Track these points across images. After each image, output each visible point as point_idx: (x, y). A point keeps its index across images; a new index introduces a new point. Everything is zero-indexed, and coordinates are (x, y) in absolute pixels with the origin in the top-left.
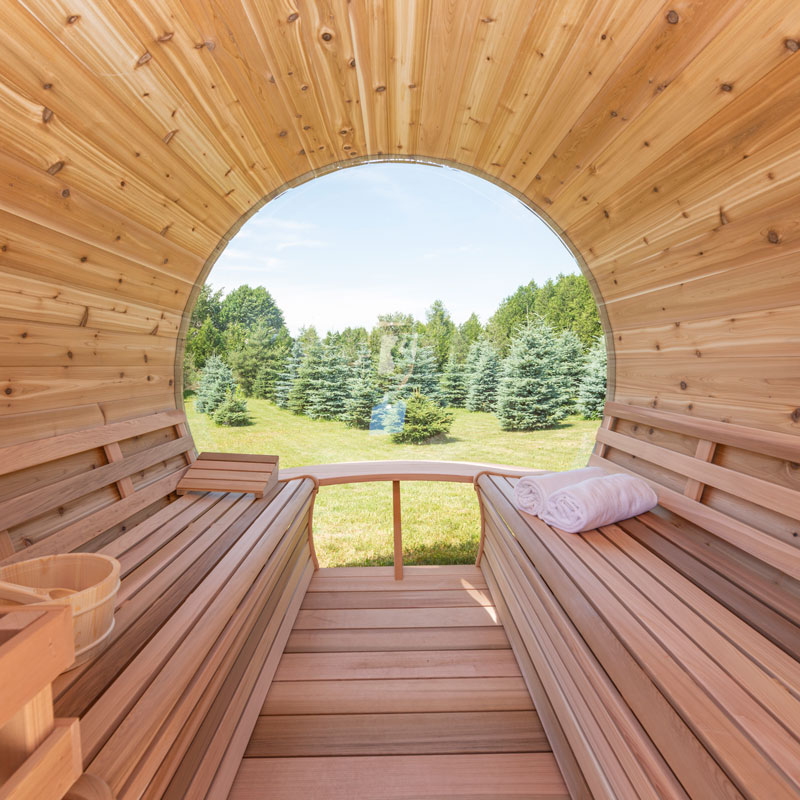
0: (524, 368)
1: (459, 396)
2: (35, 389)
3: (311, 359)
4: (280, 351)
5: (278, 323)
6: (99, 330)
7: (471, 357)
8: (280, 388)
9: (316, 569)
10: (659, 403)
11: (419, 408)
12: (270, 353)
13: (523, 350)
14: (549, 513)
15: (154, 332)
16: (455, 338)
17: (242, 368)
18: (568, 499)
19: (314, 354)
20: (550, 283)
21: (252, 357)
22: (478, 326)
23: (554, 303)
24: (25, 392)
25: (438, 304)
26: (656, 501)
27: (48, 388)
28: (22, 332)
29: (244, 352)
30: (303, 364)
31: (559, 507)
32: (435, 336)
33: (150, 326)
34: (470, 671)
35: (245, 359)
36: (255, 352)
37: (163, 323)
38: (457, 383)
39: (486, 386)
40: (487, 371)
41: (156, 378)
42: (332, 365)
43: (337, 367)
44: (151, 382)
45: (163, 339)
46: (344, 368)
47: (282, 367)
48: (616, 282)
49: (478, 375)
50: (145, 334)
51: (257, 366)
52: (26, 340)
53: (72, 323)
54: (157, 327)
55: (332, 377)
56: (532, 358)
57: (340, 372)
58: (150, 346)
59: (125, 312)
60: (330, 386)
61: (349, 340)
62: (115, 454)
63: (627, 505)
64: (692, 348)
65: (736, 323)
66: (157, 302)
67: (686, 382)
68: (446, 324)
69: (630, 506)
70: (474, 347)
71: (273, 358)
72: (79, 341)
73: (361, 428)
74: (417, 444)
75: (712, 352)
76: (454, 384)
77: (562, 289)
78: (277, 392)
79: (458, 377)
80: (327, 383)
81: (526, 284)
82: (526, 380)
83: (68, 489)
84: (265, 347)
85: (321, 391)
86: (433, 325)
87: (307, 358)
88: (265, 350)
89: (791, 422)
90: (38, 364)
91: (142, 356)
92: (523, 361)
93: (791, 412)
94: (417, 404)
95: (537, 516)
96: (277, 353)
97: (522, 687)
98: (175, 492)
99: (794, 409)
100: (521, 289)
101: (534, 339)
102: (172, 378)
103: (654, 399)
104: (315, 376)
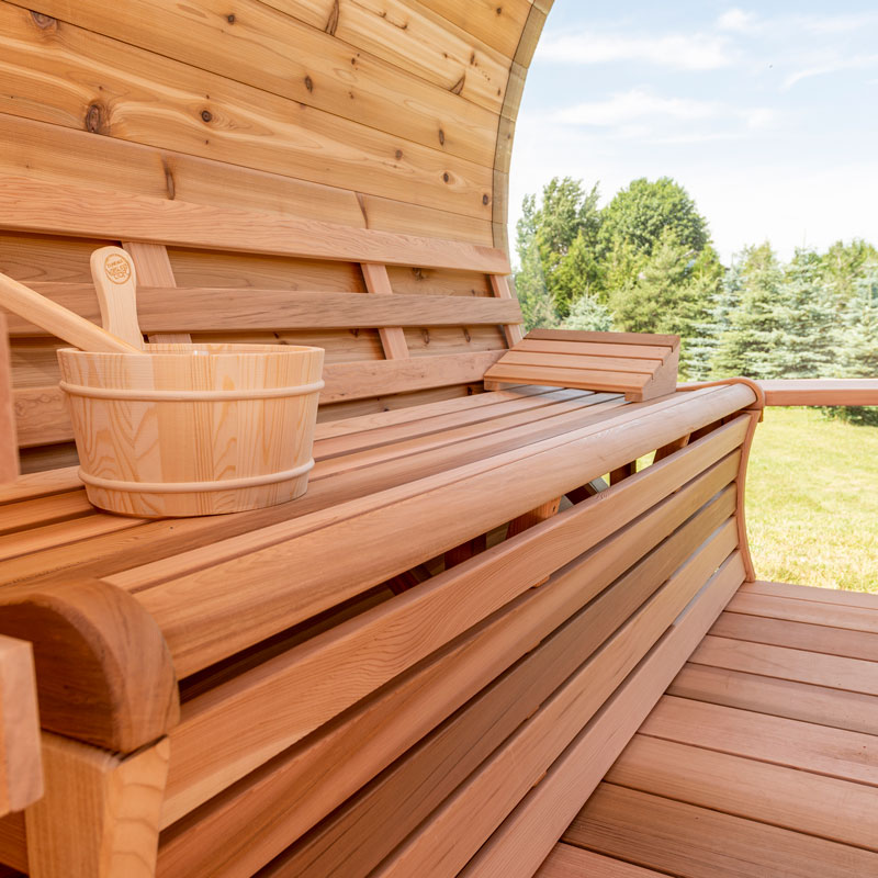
2: (249, 127)
3: (757, 295)
4: (700, 284)
5: (697, 240)
6: (360, 52)
8: (694, 350)
9: (749, 580)
12: (681, 292)
15: (457, 89)
17: (632, 318)
19: (766, 285)
21: (649, 300)
24: (232, 126)
27: (271, 134)
28: (229, 11)
29: (637, 291)
30: (743, 306)
33: (450, 74)
35: (638, 303)
36: (654, 290)
37: (473, 74)
41: (459, 182)
42: (802, 302)
43: (810, 306)
44: (451, 187)
45: (473, 107)
46: (827, 310)
47: (702, 314)
50: (442, 87)
51: (657, 315)
52: (234, 29)
53: (311, 22)
54: (463, 79)
55: (802, 326)
57: (817, 317)
58: (449, 113)
59: (405, 28)
60: (794, 343)
61: (840, 262)
62: (378, 280)
66: (463, 25)
71: (686, 299)
72: (324, 63)
73: (855, 422)
78: (689, 358)
80: (787, 338)
83: (293, 307)
84: (673, 281)
85: (774, 354)
87: (750, 294)
88: (673, 288)
90: (256, 84)
91: (435, 129)
96: (694, 292)
98: (481, 383)
102: (489, 191)
104: (763, 325)
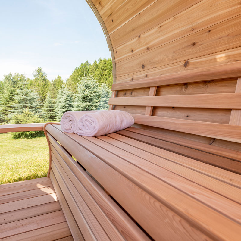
0: (84, 98)
1: (53, 115)
7: (59, 96)
10: (134, 79)
11: (28, 119)
13: (83, 90)
14: (80, 129)
16: (51, 87)
18: (89, 119)
20: (96, 62)
22: (62, 82)
23: (98, 72)
25: (40, 70)
26: (133, 121)
31: (85, 124)
32: (38, 86)
34: (35, 227)
38: (52, 109)
39: (67, 109)
40: (67, 102)
48: (112, 21)
49: (62, 104)
56: (87, 93)
63: (120, 122)
64: (146, 47)
65: (162, 28)
67: (144, 64)
68: (45, 80)
69: (121, 123)
70: (60, 91)
74: (28, 138)
75: (153, 46)
76: (50, 109)
77: (101, 65)
79: (52, 106)
81: (84, 63)
82: (85, 104)
86: (36, 80)
89: (184, 68)
92: (83, 95)
93: (184, 64)
94: (27, 117)
95: (74, 133)
97: (66, 226)
99: (185, 61)
100: (82, 64)
101: (88, 84)
103: (132, 77)
